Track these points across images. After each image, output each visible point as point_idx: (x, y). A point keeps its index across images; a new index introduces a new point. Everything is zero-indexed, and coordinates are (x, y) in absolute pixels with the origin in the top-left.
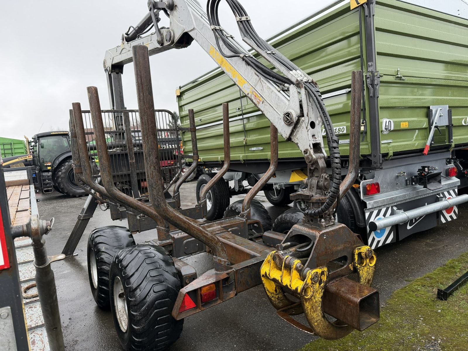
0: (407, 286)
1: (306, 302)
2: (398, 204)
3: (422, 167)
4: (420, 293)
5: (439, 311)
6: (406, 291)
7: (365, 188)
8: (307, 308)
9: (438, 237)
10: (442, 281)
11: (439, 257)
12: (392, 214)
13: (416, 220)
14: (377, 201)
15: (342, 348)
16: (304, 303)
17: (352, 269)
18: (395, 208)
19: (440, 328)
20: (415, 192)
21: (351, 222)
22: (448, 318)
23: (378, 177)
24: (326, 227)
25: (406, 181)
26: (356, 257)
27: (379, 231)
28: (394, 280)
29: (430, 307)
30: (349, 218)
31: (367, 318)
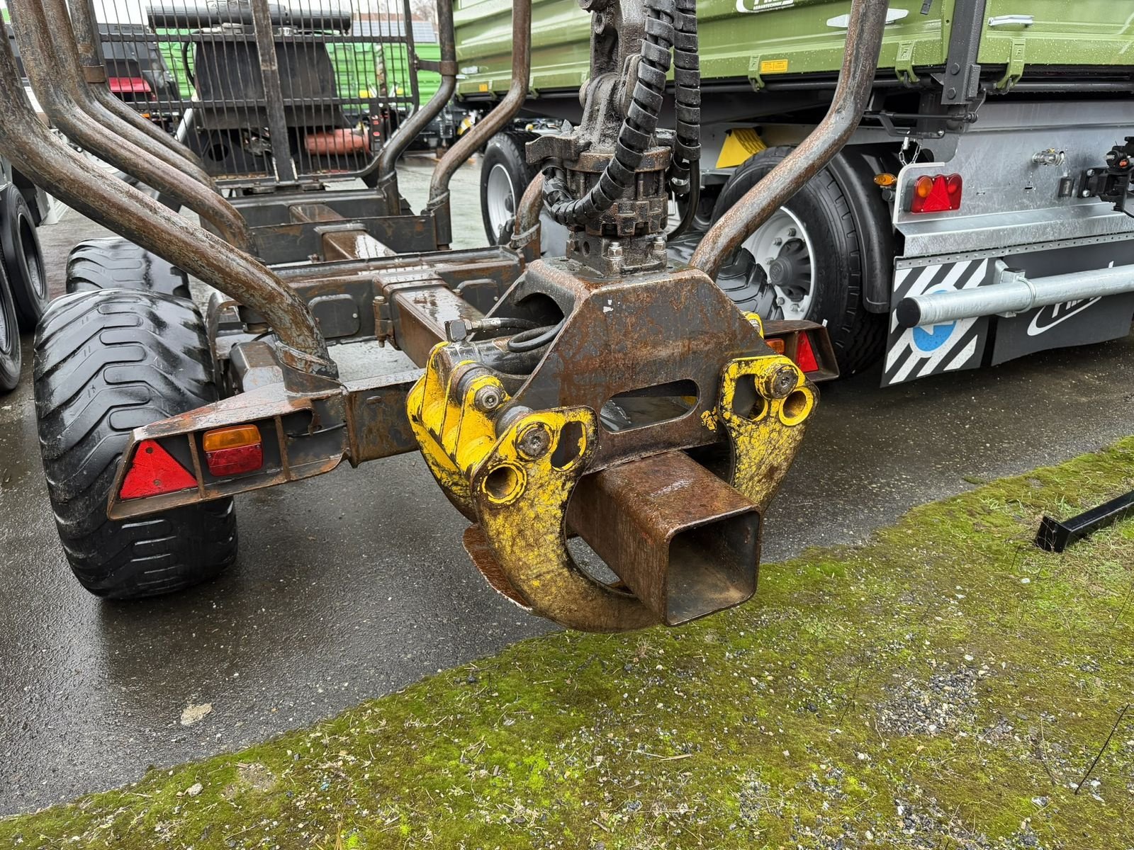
0: (959, 497)
1: (495, 516)
2: (1014, 252)
3: (1126, 139)
4: (992, 520)
5: (1026, 581)
6: (950, 511)
7: (911, 191)
8: (499, 533)
9: (1122, 368)
10: (1075, 494)
11: (1097, 424)
12: (989, 280)
13: (1063, 311)
14: (942, 236)
15: (678, 645)
16: (486, 517)
17: (712, 427)
18: (1001, 266)
19: (1005, 631)
20: (1081, 220)
21: (849, 295)
22: (1044, 604)
23: (968, 157)
24: (623, 272)
25: (1063, 181)
26: (729, 390)
27: (930, 330)
28: (930, 474)
29: (1001, 566)
30: (846, 282)
31: (716, 586)
